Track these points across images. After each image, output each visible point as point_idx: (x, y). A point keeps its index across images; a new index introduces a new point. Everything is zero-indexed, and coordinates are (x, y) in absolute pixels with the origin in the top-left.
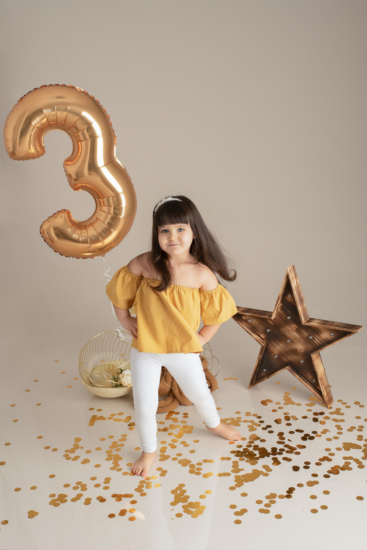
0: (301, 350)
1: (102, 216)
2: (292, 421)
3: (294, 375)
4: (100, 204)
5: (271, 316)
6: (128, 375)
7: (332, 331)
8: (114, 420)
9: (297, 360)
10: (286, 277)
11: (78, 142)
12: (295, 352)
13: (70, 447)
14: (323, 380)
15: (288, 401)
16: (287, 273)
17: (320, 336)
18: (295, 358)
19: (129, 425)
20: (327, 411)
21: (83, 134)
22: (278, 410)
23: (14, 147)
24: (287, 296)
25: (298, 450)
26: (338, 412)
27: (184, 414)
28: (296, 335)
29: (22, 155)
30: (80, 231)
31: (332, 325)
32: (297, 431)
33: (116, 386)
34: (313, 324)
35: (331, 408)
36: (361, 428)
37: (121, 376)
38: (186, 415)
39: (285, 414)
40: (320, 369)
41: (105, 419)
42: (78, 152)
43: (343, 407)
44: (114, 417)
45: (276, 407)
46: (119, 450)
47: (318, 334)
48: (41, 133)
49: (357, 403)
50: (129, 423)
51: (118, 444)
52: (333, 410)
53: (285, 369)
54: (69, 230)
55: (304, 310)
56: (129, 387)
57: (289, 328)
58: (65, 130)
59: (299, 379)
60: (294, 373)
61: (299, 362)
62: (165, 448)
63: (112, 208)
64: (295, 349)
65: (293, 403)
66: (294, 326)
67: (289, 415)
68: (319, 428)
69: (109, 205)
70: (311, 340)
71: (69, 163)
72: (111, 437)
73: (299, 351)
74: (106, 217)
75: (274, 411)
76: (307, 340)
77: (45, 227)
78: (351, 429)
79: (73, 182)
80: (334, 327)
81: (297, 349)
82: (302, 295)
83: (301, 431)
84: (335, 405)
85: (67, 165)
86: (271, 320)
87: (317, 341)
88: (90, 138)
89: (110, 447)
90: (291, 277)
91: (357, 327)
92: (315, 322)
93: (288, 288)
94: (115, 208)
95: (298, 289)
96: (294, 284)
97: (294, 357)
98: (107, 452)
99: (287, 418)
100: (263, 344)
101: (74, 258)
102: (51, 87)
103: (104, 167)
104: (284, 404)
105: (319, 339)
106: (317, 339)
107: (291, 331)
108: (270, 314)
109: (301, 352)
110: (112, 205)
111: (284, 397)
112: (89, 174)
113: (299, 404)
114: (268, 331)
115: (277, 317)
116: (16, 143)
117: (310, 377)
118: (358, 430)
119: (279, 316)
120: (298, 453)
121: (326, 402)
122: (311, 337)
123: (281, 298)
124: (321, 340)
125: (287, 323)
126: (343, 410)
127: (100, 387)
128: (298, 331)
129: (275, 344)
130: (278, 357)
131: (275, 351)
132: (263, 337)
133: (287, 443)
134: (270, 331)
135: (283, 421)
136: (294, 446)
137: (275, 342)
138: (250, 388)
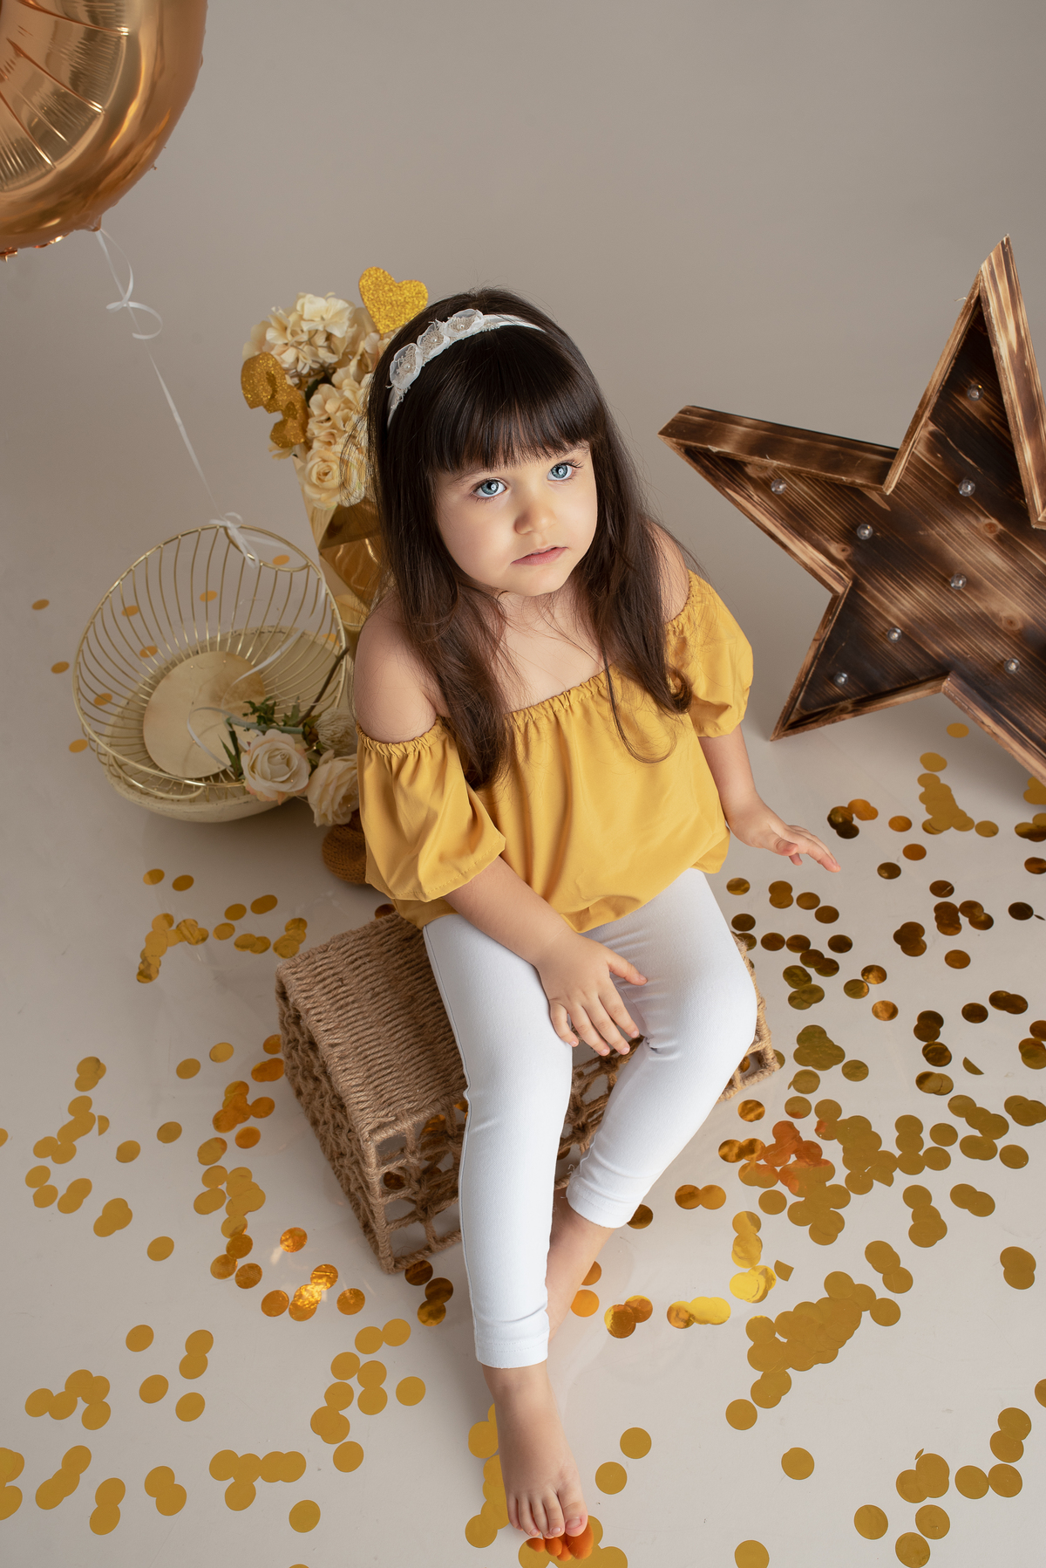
0: (1011, 623)
5: (881, 474)
8: (238, 944)
9: (988, 656)
10: (967, 307)
12: (987, 624)
15: (945, 815)
16: (974, 288)
18: (981, 650)
22: (904, 863)
24: (963, 393)
28: (994, 558)
32: (998, 1001)
39: (935, 889)
41: (204, 938)
45: (894, 852)
53: (936, 692)
55: (1044, 456)
57: (963, 531)
59: (993, 735)
60: (973, 706)
61: (1001, 665)
64: (983, 614)
65: (964, 823)
66: (988, 523)
67: (956, 898)
73: (1003, 625)
81: (994, 615)
86: (881, 492)
90: (993, 309)
93: (974, 352)
96: (1004, 343)
97: (976, 645)
99: (947, 920)
100: (838, 587)
104: (929, 828)
107: (971, 543)
109: (1010, 628)
111: (920, 781)
113: (989, 830)
114: (866, 532)
115: (909, 480)
119: (916, 476)
123: (934, 400)
125: (955, 507)
128: (1003, 543)
129: (891, 587)
130: (903, 636)
131: (888, 612)
132: (840, 556)
133: (964, 1084)
134: (873, 537)
135: (932, 934)
136: (997, 1107)
137: (892, 578)
138: (778, 737)
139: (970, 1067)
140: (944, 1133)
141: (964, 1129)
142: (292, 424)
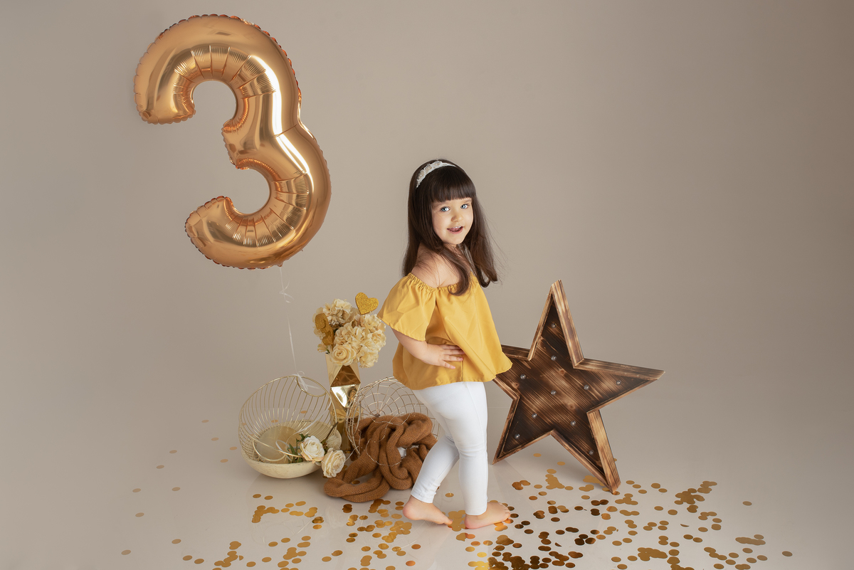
0: (572, 407)
1: (278, 207)
2: (559, 515)
3: (562, 444)
4: (277, 190)
5: (527, 355)
6: (313, 444)
7: (617, 378)
8: (291, 513)
9: (565, 421)
10: (549, 297)
11: (244, 99)
12: (562, 409)
13: (223, 556)
14: (606, 451)
15: (553, 483)
16: (550, 292)
17: (600, 386)
18: (563, 419)
19: (313, 522)
20: (612, 499)
21: (252, 85)
22: (538, 496)
23: (150, 103)
24: (551, 327)
25: (571, 560)
26: (628, 499)
27: (397, 504)
28: (564, 383)
29: (160, 116)
30: (245, 227)
31: (618, 370)
32: (569, 529)
33: (295, 461)
34: (589, 367)
35: (617, 493)
36: (664, 526)
37: (302, 445)
38: (400, 505)
39: (549, 503)
40: (600, 435)
41: (278, 511)
42: (243, 114)
43: (634, 492)
44: (292, 509)
45: (535, 493)
46: (299, 561)
47: (598, 383)
48: (189, 85)
49: (656, 486)
50: (313, 518)
51: (297, 552)
52: (621, 497)
53: (549, 436)
54: (228, 227)
55: (576, 346)
56: (314, 462)
57: (554, 374)
58: (224, 81)
59: (569, 450)
60: (561, 440)
61: (569, 425)
62: (370, 558)
63: (294, 196)
64: (562, 405)
65: (561, 486)
66: (561, 370)
67: (556, 505)
68: (601, 525)
69: (290, 192)
70: (586, 391)
71: (229, 129)
72: (286, 540)
73: (569, 408)
74: (285, 208)
75: (533, 498)
76: (581, 392)
77: (193, 222)
78: (649, 527)
79: (235, 155)
80: (622, 373)
81: (566, 405)
82: (573, 324)
83: (575, 530)
84: (623, 489)
85: (227, 132)
86: (527, 361)
87: (596, 393)
88: (263, 92)
89: (285, 557)
90: (556, 297)
91: (656, 372)
92: (592, 365)
93: (552, 314)
94: (298, 196)
95: (567, 316)
96: (561, 309)
97: (561, 418)
98: (280, 565)
99: (553, 510)
100: (515, 398)
101: (236, 268)
102: (205, 18)
103: (283, 135)
104: (547, 487)
105: (599, 389)
106: (596, 389)
107: (557, 378)
108: (526, 352)
109: (571, 410)
110: (294, 191)
111: (546, 476)
112: (262, 145)
113: (570, 488)
114: (523, 377)
115: (536, 357)
116: (153, 97)
117: (585, 446)
118: (660, 528)
119: (538, 356)
120: (571, 565)
121: (609, 484)
122: (587, 388)
123: (542, 328)
124: (601, 391)
125: (551, 365)
126: (636, 496)
127: (271, 463)
128: (567, 378)
129: (532, 397)
130: (538, 416)
131: (532, 407)
132: (515, 387)
133: (554, 548)
134: (526, 378)
135: (547, 514)
136: (565, 554)
137: (533, 394)
138: (495, 462)
139: (557, 544)
140: (546, 560)
141: (553, 559)
142: (330, 338)
